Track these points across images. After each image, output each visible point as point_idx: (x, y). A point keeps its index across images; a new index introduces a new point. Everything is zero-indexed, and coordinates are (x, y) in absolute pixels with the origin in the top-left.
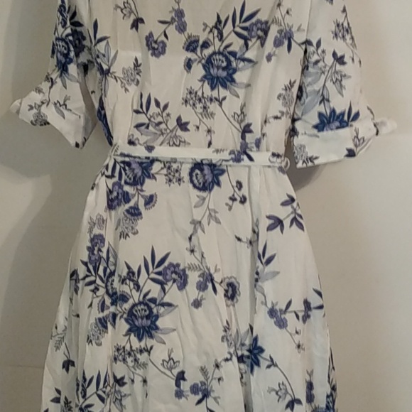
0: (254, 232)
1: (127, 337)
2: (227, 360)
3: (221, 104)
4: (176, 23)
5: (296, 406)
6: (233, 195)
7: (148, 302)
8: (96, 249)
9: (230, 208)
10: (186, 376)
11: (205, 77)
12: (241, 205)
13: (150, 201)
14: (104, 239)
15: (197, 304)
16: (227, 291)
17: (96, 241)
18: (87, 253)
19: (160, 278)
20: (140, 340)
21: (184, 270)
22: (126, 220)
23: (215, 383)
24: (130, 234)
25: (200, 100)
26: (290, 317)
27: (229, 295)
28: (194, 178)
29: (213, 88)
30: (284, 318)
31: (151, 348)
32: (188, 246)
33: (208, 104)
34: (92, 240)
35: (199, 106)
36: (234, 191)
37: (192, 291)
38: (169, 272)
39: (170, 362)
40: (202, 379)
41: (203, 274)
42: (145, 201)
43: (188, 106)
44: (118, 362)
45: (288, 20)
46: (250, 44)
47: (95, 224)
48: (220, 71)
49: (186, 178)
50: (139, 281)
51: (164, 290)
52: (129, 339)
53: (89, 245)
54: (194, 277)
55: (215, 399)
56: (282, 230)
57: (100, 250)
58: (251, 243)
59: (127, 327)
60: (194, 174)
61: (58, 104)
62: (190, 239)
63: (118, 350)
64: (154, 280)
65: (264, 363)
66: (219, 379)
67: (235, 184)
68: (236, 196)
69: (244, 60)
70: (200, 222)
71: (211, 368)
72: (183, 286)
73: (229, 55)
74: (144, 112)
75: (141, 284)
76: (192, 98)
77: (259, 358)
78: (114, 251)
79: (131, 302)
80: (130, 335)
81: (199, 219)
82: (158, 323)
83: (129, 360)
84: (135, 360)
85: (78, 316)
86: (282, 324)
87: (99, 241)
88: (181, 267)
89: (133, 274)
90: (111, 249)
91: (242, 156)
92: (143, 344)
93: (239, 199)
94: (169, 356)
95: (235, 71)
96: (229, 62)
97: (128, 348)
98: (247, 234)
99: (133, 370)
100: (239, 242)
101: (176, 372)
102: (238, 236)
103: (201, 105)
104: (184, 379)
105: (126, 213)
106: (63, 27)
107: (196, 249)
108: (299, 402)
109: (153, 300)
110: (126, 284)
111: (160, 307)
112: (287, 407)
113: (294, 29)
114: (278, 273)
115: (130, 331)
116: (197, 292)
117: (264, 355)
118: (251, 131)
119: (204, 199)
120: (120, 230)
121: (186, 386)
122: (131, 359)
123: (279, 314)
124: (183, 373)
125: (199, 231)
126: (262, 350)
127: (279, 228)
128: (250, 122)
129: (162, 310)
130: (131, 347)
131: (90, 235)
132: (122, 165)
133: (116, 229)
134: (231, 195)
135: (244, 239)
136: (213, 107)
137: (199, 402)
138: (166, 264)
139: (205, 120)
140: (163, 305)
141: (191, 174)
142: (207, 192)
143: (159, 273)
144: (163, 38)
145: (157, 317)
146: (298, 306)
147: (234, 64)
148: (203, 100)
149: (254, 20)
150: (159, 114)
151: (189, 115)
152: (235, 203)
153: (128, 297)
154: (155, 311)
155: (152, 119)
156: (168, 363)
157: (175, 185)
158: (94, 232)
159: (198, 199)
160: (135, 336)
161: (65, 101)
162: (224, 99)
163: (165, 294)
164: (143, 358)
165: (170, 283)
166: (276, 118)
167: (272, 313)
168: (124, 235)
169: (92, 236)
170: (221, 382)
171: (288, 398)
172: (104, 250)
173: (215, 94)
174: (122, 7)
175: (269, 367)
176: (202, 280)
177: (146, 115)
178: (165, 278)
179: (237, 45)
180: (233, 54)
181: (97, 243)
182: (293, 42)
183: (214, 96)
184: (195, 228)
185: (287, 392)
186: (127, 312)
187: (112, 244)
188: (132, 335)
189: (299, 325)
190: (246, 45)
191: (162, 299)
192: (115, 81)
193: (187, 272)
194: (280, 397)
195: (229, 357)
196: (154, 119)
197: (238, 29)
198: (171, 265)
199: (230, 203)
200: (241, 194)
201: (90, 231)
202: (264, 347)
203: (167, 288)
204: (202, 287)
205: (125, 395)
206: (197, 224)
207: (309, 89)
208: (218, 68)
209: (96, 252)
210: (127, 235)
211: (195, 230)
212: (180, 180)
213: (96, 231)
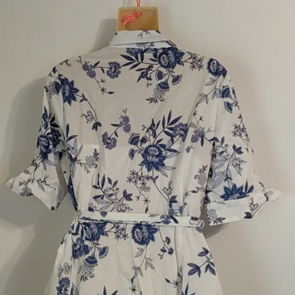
0: (179, 275)
3: (154, 182)
4: (123, 126)
6: (164, 248)
8: (63, 289)
9: (161, 258)
11: (143, 162)
12: (169, 255)
13: (103, 252)
14: (69, 281)
17: (63, 283)
22: (85, 267)
24: (88, 278)
25: (140, 178)
28: (135, 235)
29: (149, 170)
32: (131, 286)
33: (146, 181)
34: (60, 282)
35: (139, 182)
36: (165, 244)
42: (100, 252)
43: (131, 183)
45: (201, 124)
46: (175, 139)
47: (63, 270)
48: (154, 158)
49: (130, 235)
53: (58, 285)
56: (199, 274)
57: (66, 290)
58: (177, 284)
60: (135, 232)
61: (40, 181)
62: (132, 280)
67: (165, 240)
68: (166, 249)
69: (171, 150)
70: (139, 268)
73: (160, 147)
74: (100, 188)
76: (134, 177)
78: (77, 290)
81: (139, 266)
87: (66, 283)
90: (74, 288)
91: (170, 220)
93: (168, 251)
95: (165, 158)
96: (160, 152)
98: (174, 278)
100: (168, 283)
102: (167, 279)
103: (141, 182)
105: (85, 262)
106: (45, 128)
107: (136, 289)
113: (205, 130)
118: (176, 202)
119: (143, 250)
125: (139, 275)
127: (197, 273)
128: (175, 195)
131: (59, 278)
132: (84, 226)
133: (78, 273)
134: (162, 248)
135: (172, 282)
136: (149, 183)
139: (143, 192)
141: (133, 232)
142: (144, 246)
144: (114, 136)
147: (164, 153)
148: (142, 178)
149: (177, 123)
150: (111, 189)
151: (132, 189)
152: (165, 253)
155: (106, 192)
157: (121, 240)
158: (62, 277)
159: (138, 251)
161: (45, 179)
162: (157, 177)
166: (194, 192)
168: (84, 278)
169: (61, 279)
172: (69, 289)
173: (150, 174)
174: (87, 115)
177: (101, 189)
179: (166, 140)
180: (163, 146)
181: (64, 285)
182: (205, 139)
183: (150, 175)
184: (136, 272)
190: (172, 140)
192: (80, 166)
196: (107, 192)
197: (166, 130)
199: (161, 253)
200: (169, 246)
201: (60, 276)
206: (137, 269)
207: (217, 171)
208: (153, 156)
209: (63, 292)
210: (86, 278)
211: (136, 274)
212: (125, 236)
213: (64, 275)
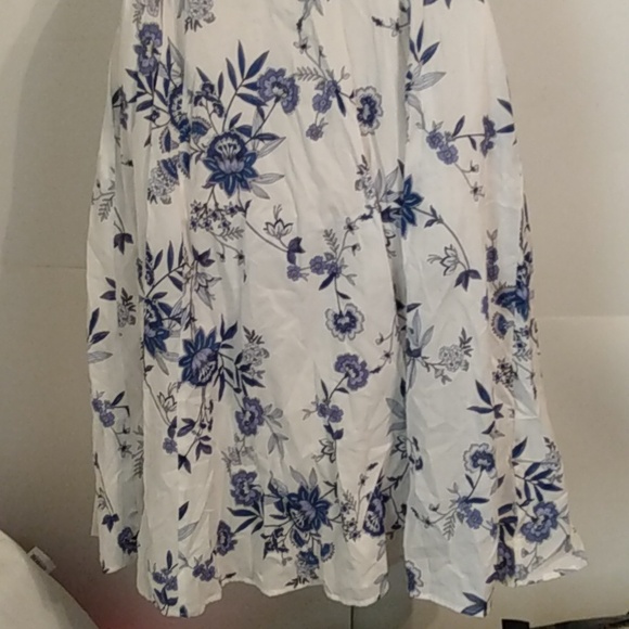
1: (210, 190)
2: (364, 217)
5: (472, 281)
7: (239, 134)
10: (302, 245)
15: (315, 132)
16: (361, 111)
18: (136, 56)
19: (255, 94)
20: (230, 193)
21: (292, 80)
23: (347, 254)
26: (462, 145)
27: (365, 118)
30: (453, 146)
31: (248, 204)
37: (306, 113)
38: (267, 84)
39: (278, 225)
40: (328, 249)
41: (323, 83)
44: (198, 229)
50: (222, 99)
51: (261, 113)
52: (213, 191)
54: (308, 90)
55: (348, 277)
59: (208, 173)
63: (197, 209)
64: (244, 97)
65: (421, 219)
66: (354, 247)
71: (340, 231)
72: (291, 105)
75: (225, 104)
77: (414, 211)
79: (211, 134)
80: (214, 185)
82: (255, 166)
83: (215, 224)
84: (224, 225)
85: (130, 163)
86: (449, 156)
88: (288, 75)
89: (212, 87)
92: (234, 200)
94: (276, 216)
97: (211, 206)
99: (221, 239)
101: (287, 240)
104: (300, 250)
108: (476, 275)
109: (246, 130)
110: (201, 104)
111: (257, 141)
112: (458, 282)
114: (443, 74)
115: (213, 180)
116: (315, 113)
117: (421, 206)
120: (185, 16)
121: (303, 261)
122: (218, 222)
123: (444, 140)
124: (298, 240)
126: (418, 199)
129: (261, 145)
130: (217, 204)
137: (325, 284)
138: (263, 71)
140: (262, 137)
143: (252, 86)
145: (254, 156)
146: (474, 127)
153: (206, 125)
154: (250, 147)
156: (274, 226)
160: (221, 188)
163: (264, 121)
164: (235, 221)
165: (271, 103)
167: (434, 139)
170: (356, 251)
171: (460, 269)
175: (429, 224)
176: (321, 93)
178: (262, 95)
185: (456, 262)
186: (206, 150)
187: (174, 41)
188: (217, 187)
189: (476, 157)
191: (260, 128)
193: (297, 83)
194: (448, 268)
195: (367, 212)
198: (271, 72)
202: (422, 194)
203: (266, 109)
204: (321, 105)
205: (213, 279)
